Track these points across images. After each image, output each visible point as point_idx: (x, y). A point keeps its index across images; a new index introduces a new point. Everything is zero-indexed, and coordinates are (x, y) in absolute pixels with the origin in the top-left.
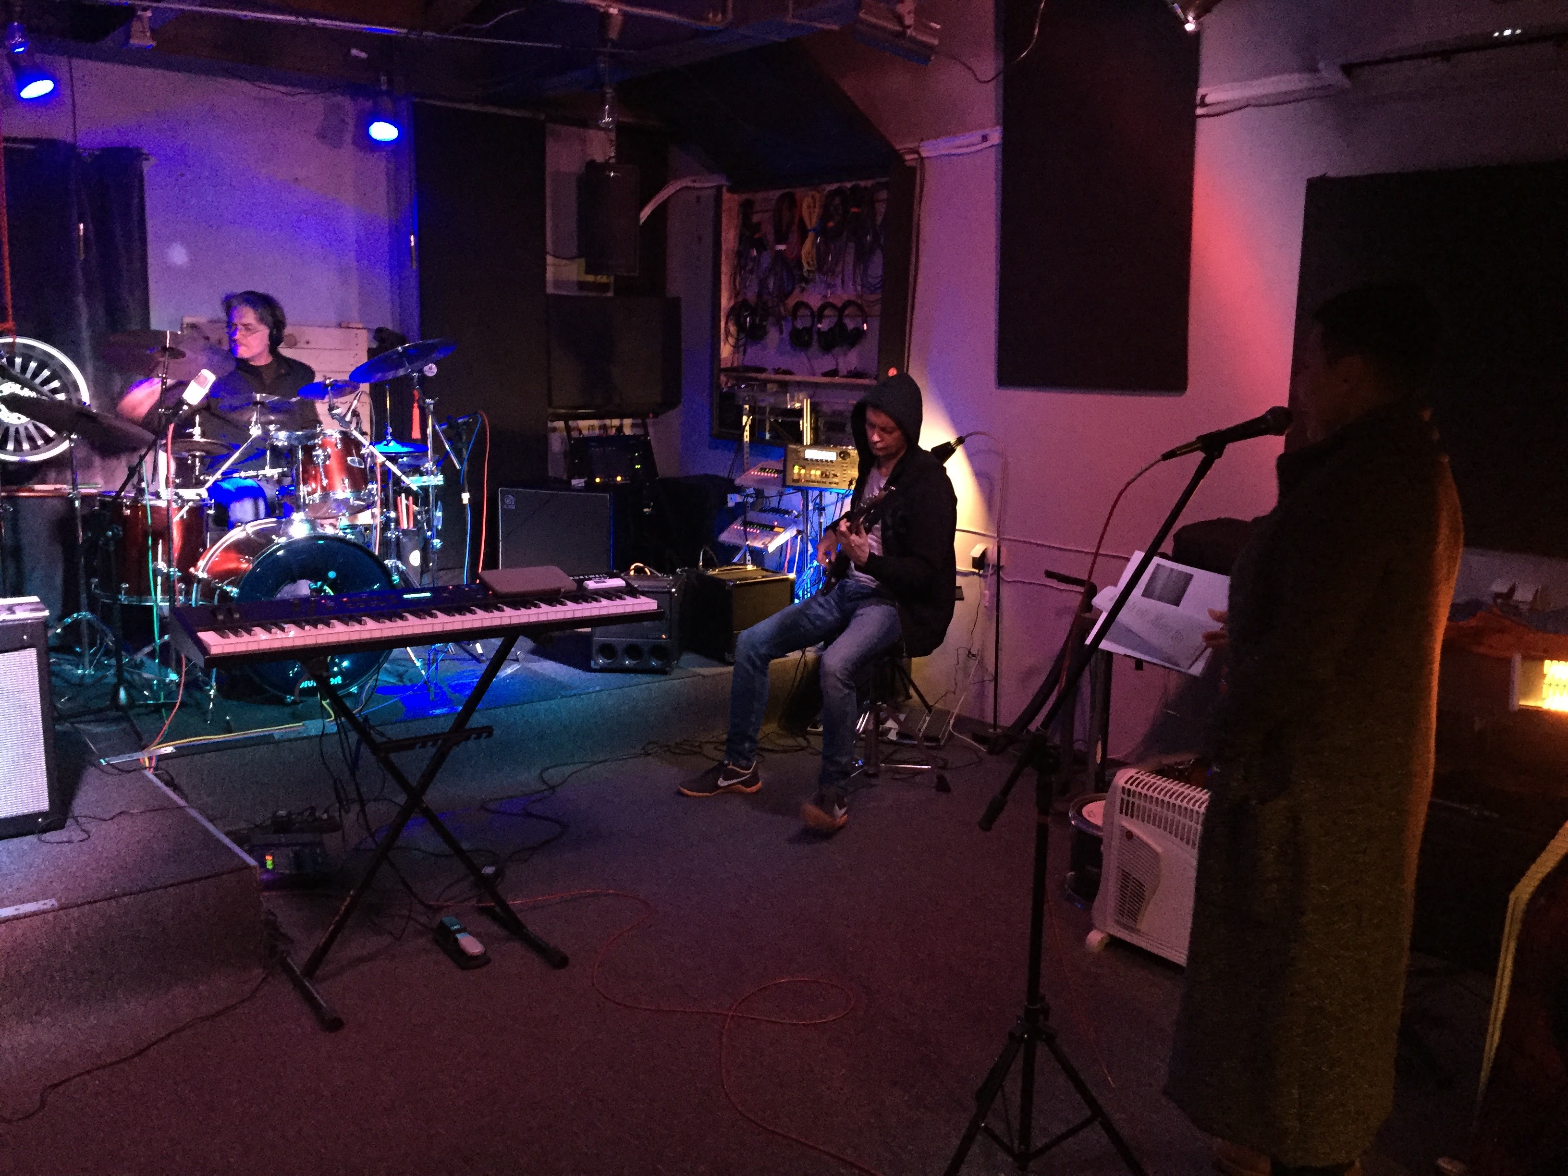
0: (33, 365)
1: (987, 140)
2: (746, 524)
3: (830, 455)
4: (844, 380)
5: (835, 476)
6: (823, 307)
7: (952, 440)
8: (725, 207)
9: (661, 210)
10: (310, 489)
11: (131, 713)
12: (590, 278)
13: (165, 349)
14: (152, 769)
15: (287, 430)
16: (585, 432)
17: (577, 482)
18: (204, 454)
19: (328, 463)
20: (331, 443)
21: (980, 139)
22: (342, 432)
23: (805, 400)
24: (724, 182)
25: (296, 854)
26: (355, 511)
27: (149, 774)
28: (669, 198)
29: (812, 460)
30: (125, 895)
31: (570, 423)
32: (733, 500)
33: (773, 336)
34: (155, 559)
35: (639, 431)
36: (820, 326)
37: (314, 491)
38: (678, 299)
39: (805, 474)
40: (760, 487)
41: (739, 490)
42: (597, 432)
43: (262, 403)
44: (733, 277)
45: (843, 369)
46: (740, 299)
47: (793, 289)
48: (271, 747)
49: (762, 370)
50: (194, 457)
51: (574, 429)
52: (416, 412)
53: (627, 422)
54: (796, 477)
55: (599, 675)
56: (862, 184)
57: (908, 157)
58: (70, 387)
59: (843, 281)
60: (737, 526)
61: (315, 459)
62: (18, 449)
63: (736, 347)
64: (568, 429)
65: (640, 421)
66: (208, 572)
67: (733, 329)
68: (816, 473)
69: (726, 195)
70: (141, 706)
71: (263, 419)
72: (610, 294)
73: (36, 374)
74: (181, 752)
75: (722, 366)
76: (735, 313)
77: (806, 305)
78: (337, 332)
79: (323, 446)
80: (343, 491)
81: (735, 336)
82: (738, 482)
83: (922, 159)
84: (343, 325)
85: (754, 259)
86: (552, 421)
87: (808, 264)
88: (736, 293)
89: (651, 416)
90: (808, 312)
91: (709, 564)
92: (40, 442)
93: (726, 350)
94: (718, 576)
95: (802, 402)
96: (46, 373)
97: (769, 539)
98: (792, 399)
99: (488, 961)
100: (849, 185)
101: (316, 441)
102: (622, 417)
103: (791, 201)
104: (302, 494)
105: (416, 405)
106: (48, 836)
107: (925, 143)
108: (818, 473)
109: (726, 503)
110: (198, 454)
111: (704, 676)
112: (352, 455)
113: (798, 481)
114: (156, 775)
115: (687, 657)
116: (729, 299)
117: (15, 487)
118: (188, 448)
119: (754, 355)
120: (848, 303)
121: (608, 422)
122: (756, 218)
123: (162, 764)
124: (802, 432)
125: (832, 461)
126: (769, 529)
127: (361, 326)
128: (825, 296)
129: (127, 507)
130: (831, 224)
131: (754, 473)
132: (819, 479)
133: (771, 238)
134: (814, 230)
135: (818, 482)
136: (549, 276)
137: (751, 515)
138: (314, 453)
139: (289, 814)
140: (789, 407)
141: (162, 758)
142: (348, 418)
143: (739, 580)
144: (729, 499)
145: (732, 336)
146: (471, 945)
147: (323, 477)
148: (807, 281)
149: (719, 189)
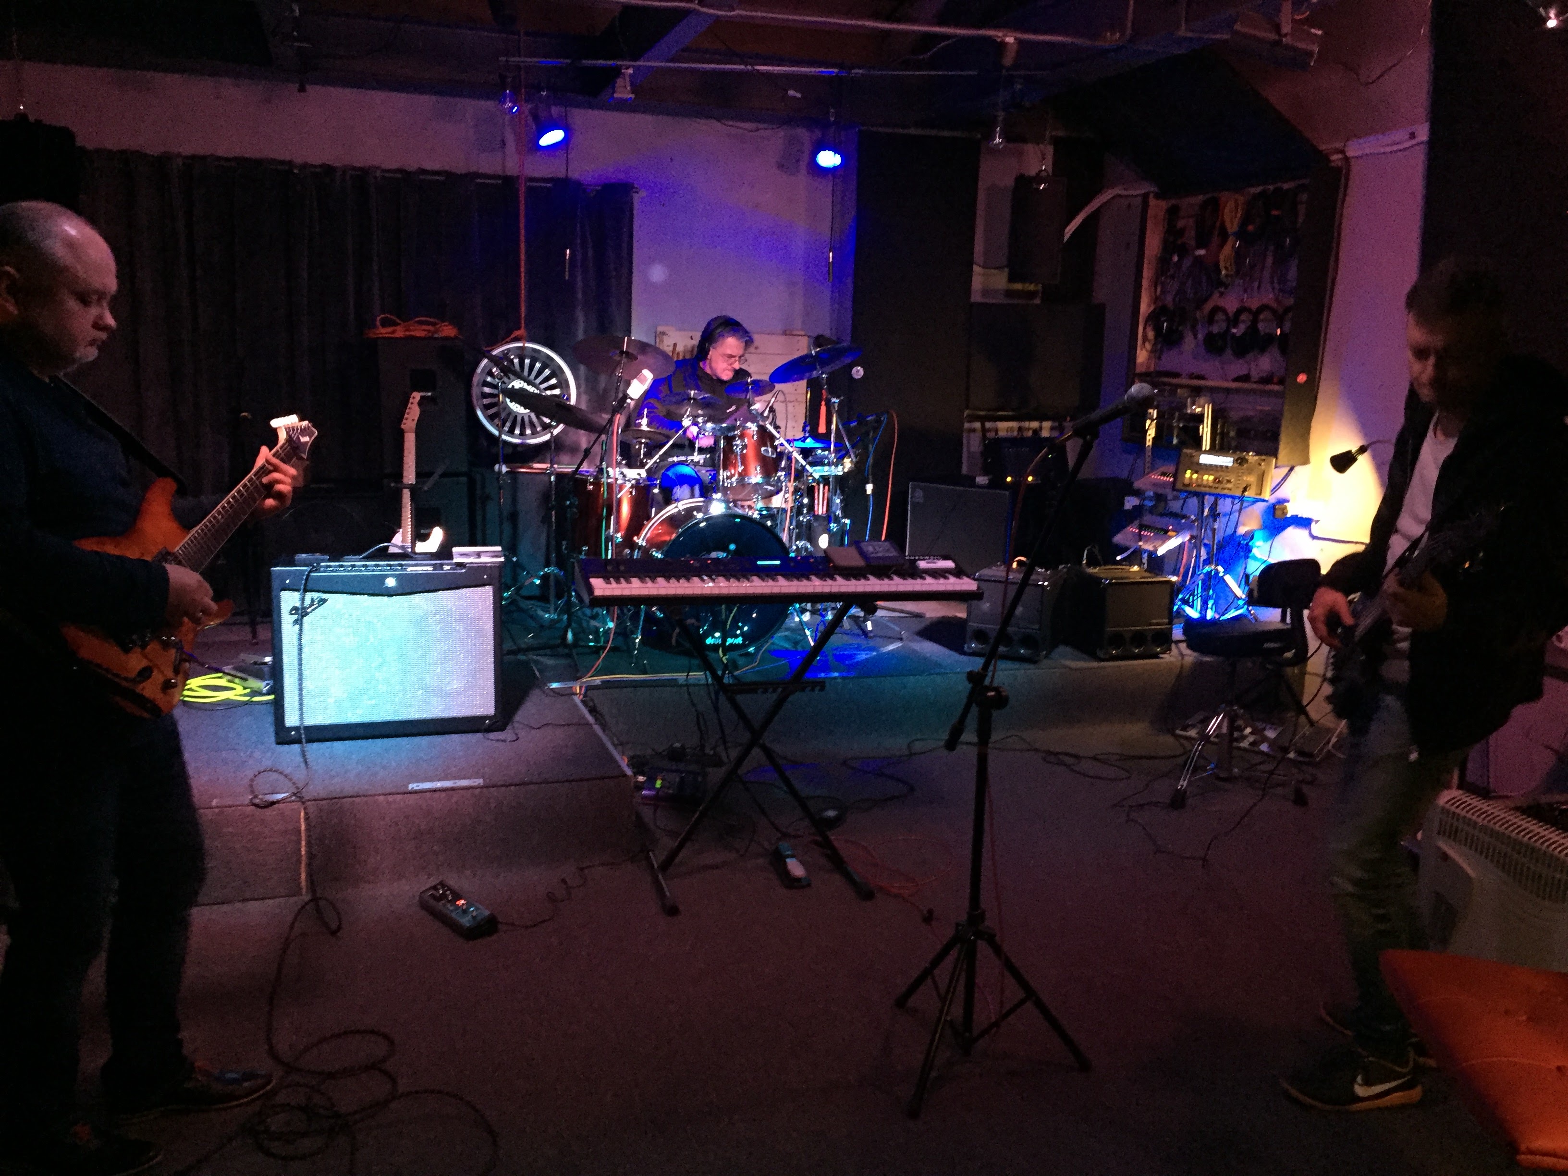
0: (538, 365)
1: (1414, 137)
2: (1141, 527)
3: (1226, 461)
4: (1255, 386)
5: (1229, 481)
6: (1239, 312)
7: (1354, 448)
8: (1150, 212)
9: (1093, 218)
10: (729, 474)
11: (574, 651)
12: (1018, 286)
13: (622, 352)
14: (582, 697)
15: (714, 422)
16: (1002, 434)
17: (982, 480)
18: (648, 441)
19: (745, 451)
20: (749, 434)
21: (1407, 137)
22: (759, 426)
23: (1206, 406)
24: (1153, 189)
25: (682, 779)
26: (769, 496)
27: (577, 699)
28: (1101, 207)
29: (1205, 465)
30: (531, 783)
31: (988, 425)
32: (1130, 503)
33: (1189, 343)
34: (608, 527)
35: (1056, 434)
36: (1234, 331)
37: (732, 476)
38: (1102, 306)
39: (1197, 478)
40: (1160, 491)
41: (1138, 493)
42: (1015, 434)
43: (694, 399)
44: (1155, 283)
45: (1255, 375)
46: (1160, 304)
47: (1211, 295)
48: (675, 690)
49: (1177, 375)
50: (641, 443)
51: (989, 430)
52: (823, 409)
53: (1047, 424)
54: (1187, 482)
55: (972, 658)
56: (1286, 186)
57: (1335, 157)
58: (563, 384)
59: (1259, 287)
60: (1133, 529)
61: (735, 447)
62: (522, 434)
63: (1152, 351)
64: (984, 430)
65: (1056, 424)
66: (647, 541)
67: (1151, 334)
68: (1209, 478)
69: (1152, 202)
70: (582, 646)
71: (694, 413)
72: (1037, 301)
73: (540, 372)
74: (606, 685)
75: (1138, 371)
76: (1153, 318)
77: (1224, 311)
78: (782, 339)
79: (742, 437)
80: (756, 478)
81: (1153, 342)
82: (1138, 484)
83: (1347, 159)
84: (788, 332)
85: (1176, 264)
86: (970, 422)
87: (1226, 268)
88: (1155, 300)
89: (1068, 419)
90: (1224, 317)
91: (1092, 563)
92: (539, 429)
93: (1142, 356)
94: (1098, 575)
95: (1204, 407)
96: (547, 372)
97: (1160, 542)
98: (1193, 404)
99: (809, 885)
100: (1271, 187)
101: (736, 432)
102: (1041, 418)
103: (1214, 206)
104: (721, 478)
105: (823, 403)
106: (492, 735)
107: (1350, 143)
108: (1211, 478)
109: (1123, 504)
110: (643, 441)
111: (1070, 668)
112: (765, 445)
113: (1189, 485)
114: (583, 702)
115: (1062, 649)
116: (1149, 306)
117: (519, 465)
118: (636, 436)
119: (1171, 360)
120: (1263, 308)
121: (1026, 424)
122: (1181, 224)
123: (589, 692)
124: (1202, 436)
125: (1227, 467)
126: (1164, 534)
127: (803, 333)
128: (1242, 301)
129: (591, 484)
130: (1251, 228)
131: (1155, 477)
132: (1211, 484)
133: (1193, 243)
134: (1235, 234)
135: (1210, 487)
136: (977, 283)
137: (1147, 519)
138: (734, 443)
139: (683, 746)
140: (1189, 411)
141: (590, 688)
142: (766, 414)
143: (1115, 579)
144: (1126, 503)
145: (1149, 341)
146: (796, 868)
147: (740, 464)
148: (1226, 287)
149: (1145, 196)
